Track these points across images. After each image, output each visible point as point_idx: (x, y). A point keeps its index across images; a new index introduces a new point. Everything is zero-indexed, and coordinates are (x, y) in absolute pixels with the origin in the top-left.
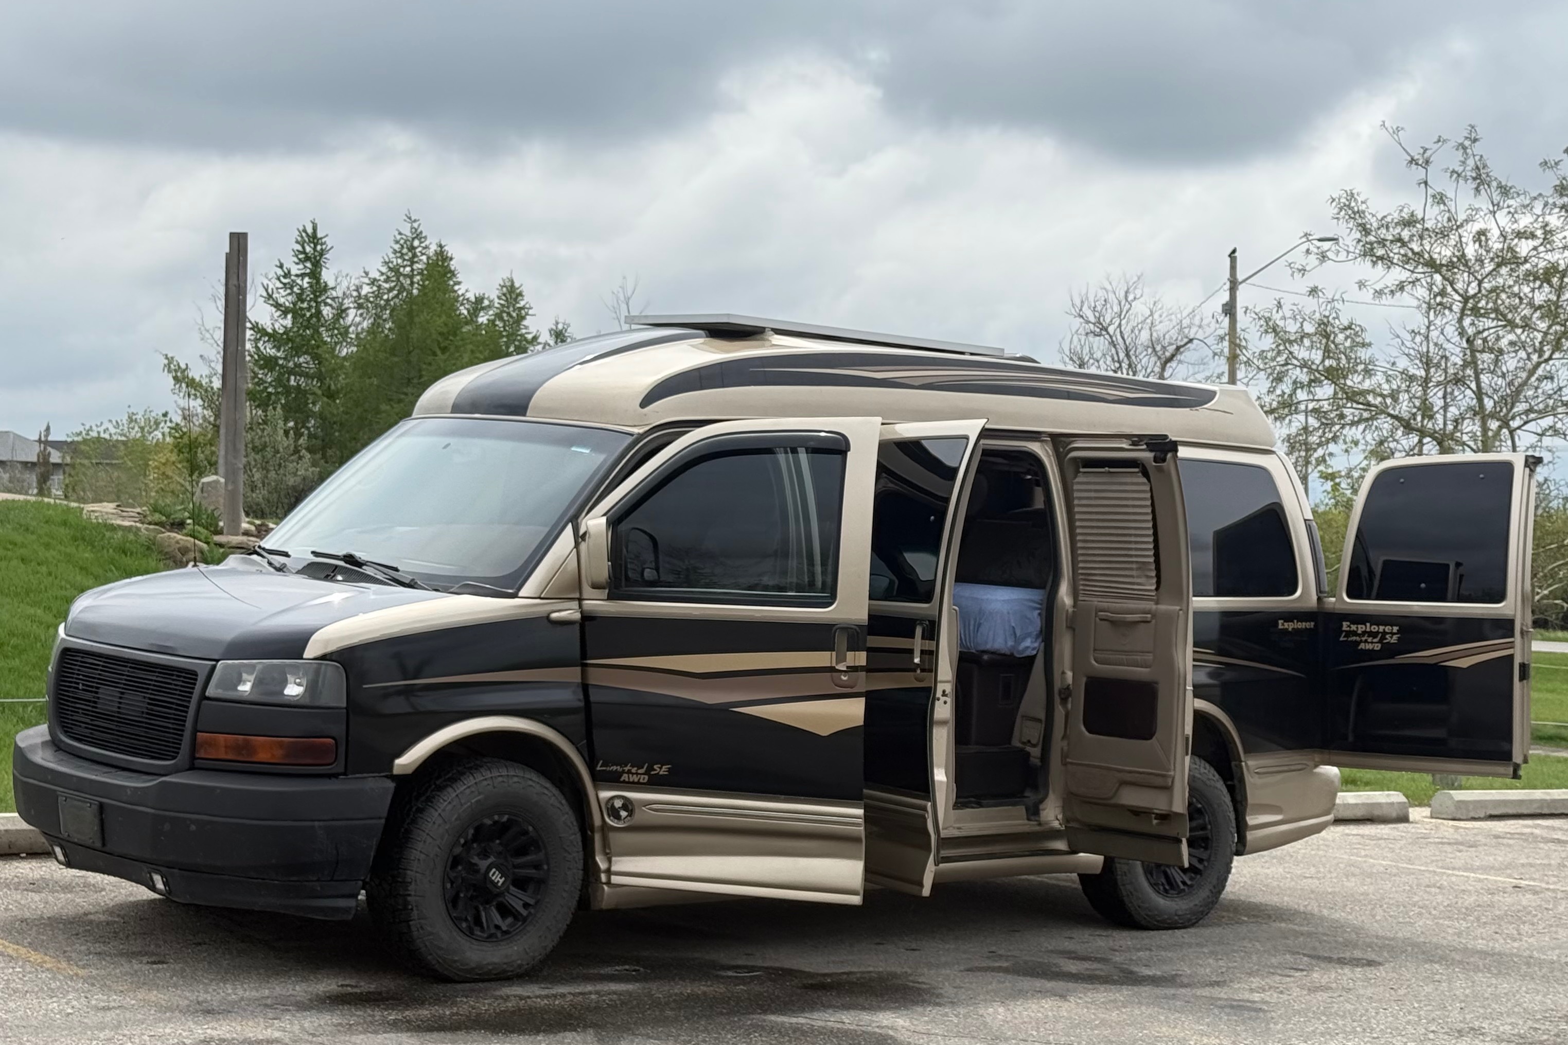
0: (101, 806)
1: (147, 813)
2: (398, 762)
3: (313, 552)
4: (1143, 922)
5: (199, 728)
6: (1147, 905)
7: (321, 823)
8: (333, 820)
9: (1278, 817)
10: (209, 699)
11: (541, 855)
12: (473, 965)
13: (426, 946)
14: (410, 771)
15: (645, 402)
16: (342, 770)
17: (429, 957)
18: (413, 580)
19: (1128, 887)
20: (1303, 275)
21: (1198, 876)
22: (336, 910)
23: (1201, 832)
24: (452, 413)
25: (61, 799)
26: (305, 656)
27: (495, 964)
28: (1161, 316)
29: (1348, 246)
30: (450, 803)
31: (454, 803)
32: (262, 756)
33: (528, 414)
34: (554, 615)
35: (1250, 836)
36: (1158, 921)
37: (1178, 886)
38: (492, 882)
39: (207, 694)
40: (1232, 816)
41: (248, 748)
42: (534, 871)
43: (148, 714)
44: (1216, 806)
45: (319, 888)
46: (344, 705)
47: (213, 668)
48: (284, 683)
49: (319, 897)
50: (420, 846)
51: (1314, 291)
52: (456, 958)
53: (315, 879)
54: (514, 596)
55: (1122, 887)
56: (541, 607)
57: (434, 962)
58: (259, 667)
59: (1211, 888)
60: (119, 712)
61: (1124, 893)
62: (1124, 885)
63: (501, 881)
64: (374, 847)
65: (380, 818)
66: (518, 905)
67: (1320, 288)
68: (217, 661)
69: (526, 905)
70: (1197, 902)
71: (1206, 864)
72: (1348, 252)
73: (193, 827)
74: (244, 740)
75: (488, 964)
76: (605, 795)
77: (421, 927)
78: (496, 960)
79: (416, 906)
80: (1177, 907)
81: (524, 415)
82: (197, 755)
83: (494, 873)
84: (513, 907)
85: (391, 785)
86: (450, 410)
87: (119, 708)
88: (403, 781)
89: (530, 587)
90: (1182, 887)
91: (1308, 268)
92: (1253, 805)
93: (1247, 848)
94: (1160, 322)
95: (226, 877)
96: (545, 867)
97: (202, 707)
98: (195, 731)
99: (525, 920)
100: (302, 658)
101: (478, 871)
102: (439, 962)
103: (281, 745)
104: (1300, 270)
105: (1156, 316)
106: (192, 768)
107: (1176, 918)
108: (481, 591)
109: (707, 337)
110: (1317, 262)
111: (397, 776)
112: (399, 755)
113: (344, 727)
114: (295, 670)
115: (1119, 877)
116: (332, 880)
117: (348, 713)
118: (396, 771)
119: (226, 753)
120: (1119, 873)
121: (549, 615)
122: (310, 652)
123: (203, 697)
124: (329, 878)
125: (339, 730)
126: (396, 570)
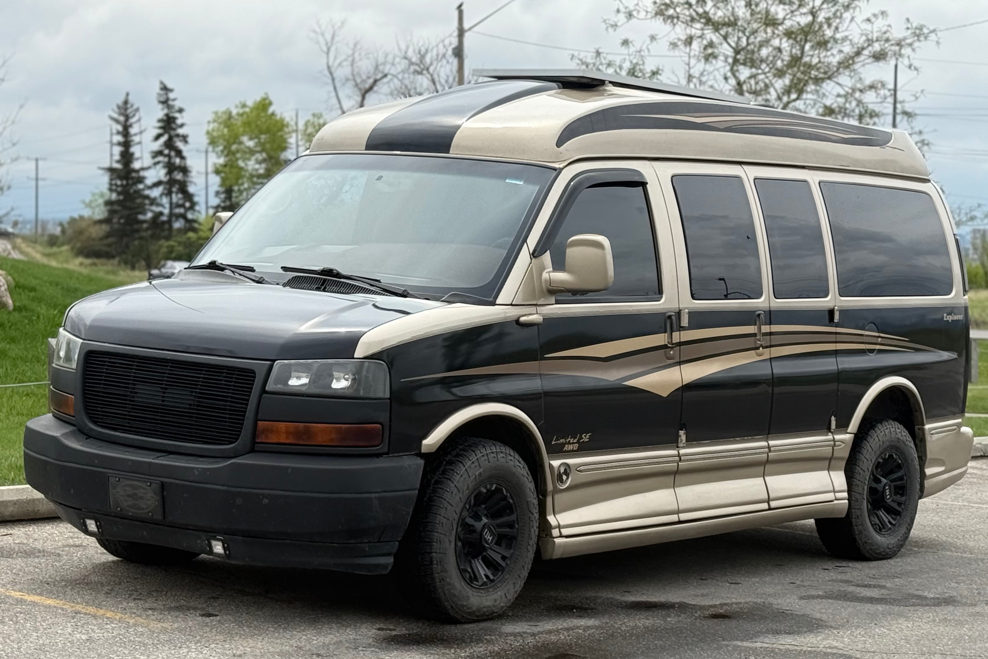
0: (163, 485)
1: (219, 490)
2: (425, 442)
3: (282, 268)
4: (867, 555)
5: (259, 418)
6: (870, 541)
7: (377, 495)
8: (384, 492)
9: (942, 469)
10: (267, 392)
11: (513, 517)
12: (474, 609)
13: (445, 594)
14: (434, 450)
15: (560, 143)
16: (386, 450)
17: (446, 604)
18: (405, 291)
19: (860, 527)
20: (615, 30)
21: (898, 517)
22: (377, 566)
23: (899, 482)
24: (366, 150)
25: (112, 480)
26: (355, 356)
27: (489, 607)
28: (360, 55)
29: (647, 7)
30: (462, 476)
31: (464, 476)
32: (321, 439)
33: (450, 152)
34: (522, 319)
35: (928, 483)
36: (876, 554)
37: (887, 525)
38: (485, 539)
39: (267, 388)
40: (918, 467)
41: (307, 433)
42: (508, 530)
43: (197, 406)
44: (910, 461)
45: (367, 549)
46: (389, 396)
47: (271, 368)
48: (331, 377)
49: (366, 556)
50: (442, 512)
51: (625, 43)
52: (465, 604)
53: (367, 541)
54: (493, 304)
55: (855, 528)
56: (512, 313)
57: (449, 607)
58: (316, 366)
59: (907, 526)
60: (162, 405)
61: (857, 533)
62: (857, 526)
63: (491, 538)
64: (411, 513)
65: (415, 489)
66: (498, 558)
67: (630, 40)
68: (274, 361)
69: (504, 558)
70: (899, 538)
71: (903, 507)
72: (647, 12)
73: (266, 501)
74: (305, 427)
75: (484, 607)
76: (556, 463)
77: (443, 579)
78: (488, 603)
79: (440, 562)
80: (888, 542)
81: (448, 152)
82: (257, 441)
83: (487, 532)
84: (494, 560)
85: (422, 462)
86: (364, 148)
87: (163, 401)
88: (428, 458)
89: (504, 296)
90: (890, 526)
91: (619, 24)
92: (931, 459)
93: (925, 494)
94: (360, 60)
95: (288, 541)
96: (517, 526)
97: (262, 401)
98: (256, 420)
99: (503, 570)
100: (353, 358)
101: (474, 531)
102: (452, 607)
103: (339, 430)
104: (612, 26)
105: (356, 55)
106: (252, 451)
107: (888, 550)
108: (467, 300)
109: (559, 88)
110: (625, 20)
111: (424, 454)
112: (425, 436)
113: (388, 414)
114: (343, 368)
115: (853, 520)
116: (379, 542)
117: (391, 403)
118: (423, 450)
119: (287, 438)
120: (854, 516)
121: (519, 318)
122: (359, 352)
123: (263, 391)
124: (377, 540)
125: (384, 417)
126: (379, 281)
